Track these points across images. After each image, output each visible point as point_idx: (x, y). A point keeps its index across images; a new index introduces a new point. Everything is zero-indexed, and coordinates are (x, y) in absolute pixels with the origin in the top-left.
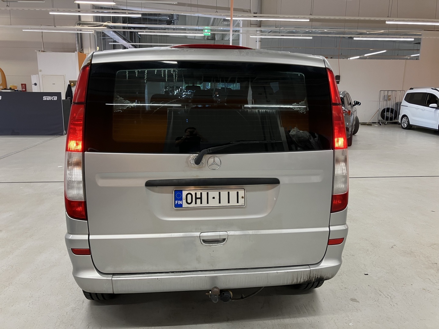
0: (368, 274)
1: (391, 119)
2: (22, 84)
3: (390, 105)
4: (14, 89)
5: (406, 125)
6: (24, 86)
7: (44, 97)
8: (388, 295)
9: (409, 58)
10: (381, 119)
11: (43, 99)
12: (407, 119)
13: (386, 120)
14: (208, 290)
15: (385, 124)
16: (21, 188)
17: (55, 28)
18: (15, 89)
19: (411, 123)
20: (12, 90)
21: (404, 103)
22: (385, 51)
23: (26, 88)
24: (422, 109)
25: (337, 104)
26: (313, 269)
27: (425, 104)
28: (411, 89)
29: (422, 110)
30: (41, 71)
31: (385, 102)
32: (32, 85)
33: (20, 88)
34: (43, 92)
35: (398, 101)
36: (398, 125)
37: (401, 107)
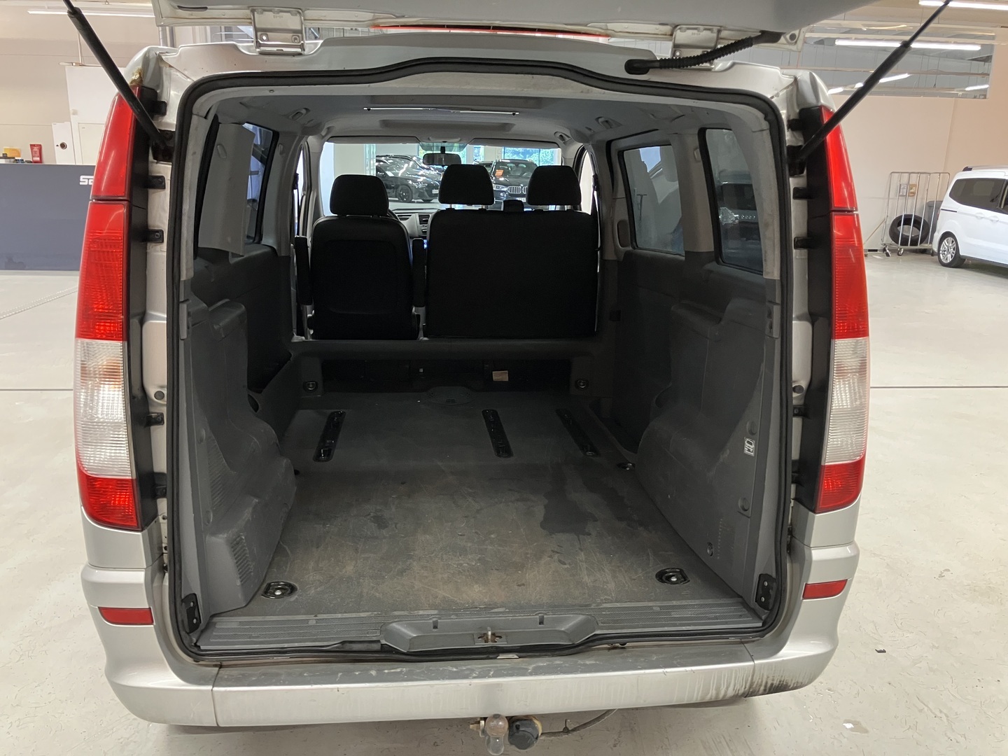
0: (884, 651)
1: (914, 242)
2: (32, 146)
3: (913, 207)
4: (14, 158)
5: (949, 256)
6: (37, 149)
7: (82, 177)
8: (941, 712)
9: (961, 93)
10: (890, 241)
11: (80, 181)
12: (953, 242)
13: (901, 245)
14: (476, 718)
15: (899, 255)
16: (17, 403)
17: (108, 6)
18: (16, 158)
19: (962, 253)
20: (8, 160)
21: (949, 203)
22: (906, 76)
23: (41, 156)
24: (993, 219)
25: (844, 211)
26: (761, 664)
27: (1000, 206)
28: (967, 169)
29: (992, 221)
30: (75, 113)
31: (902, 201)
32: (56, 147)
33: (27, 156)
34: (81, 164)
35: (932, 197)
36: (930, 257)
37: (941, 213)
